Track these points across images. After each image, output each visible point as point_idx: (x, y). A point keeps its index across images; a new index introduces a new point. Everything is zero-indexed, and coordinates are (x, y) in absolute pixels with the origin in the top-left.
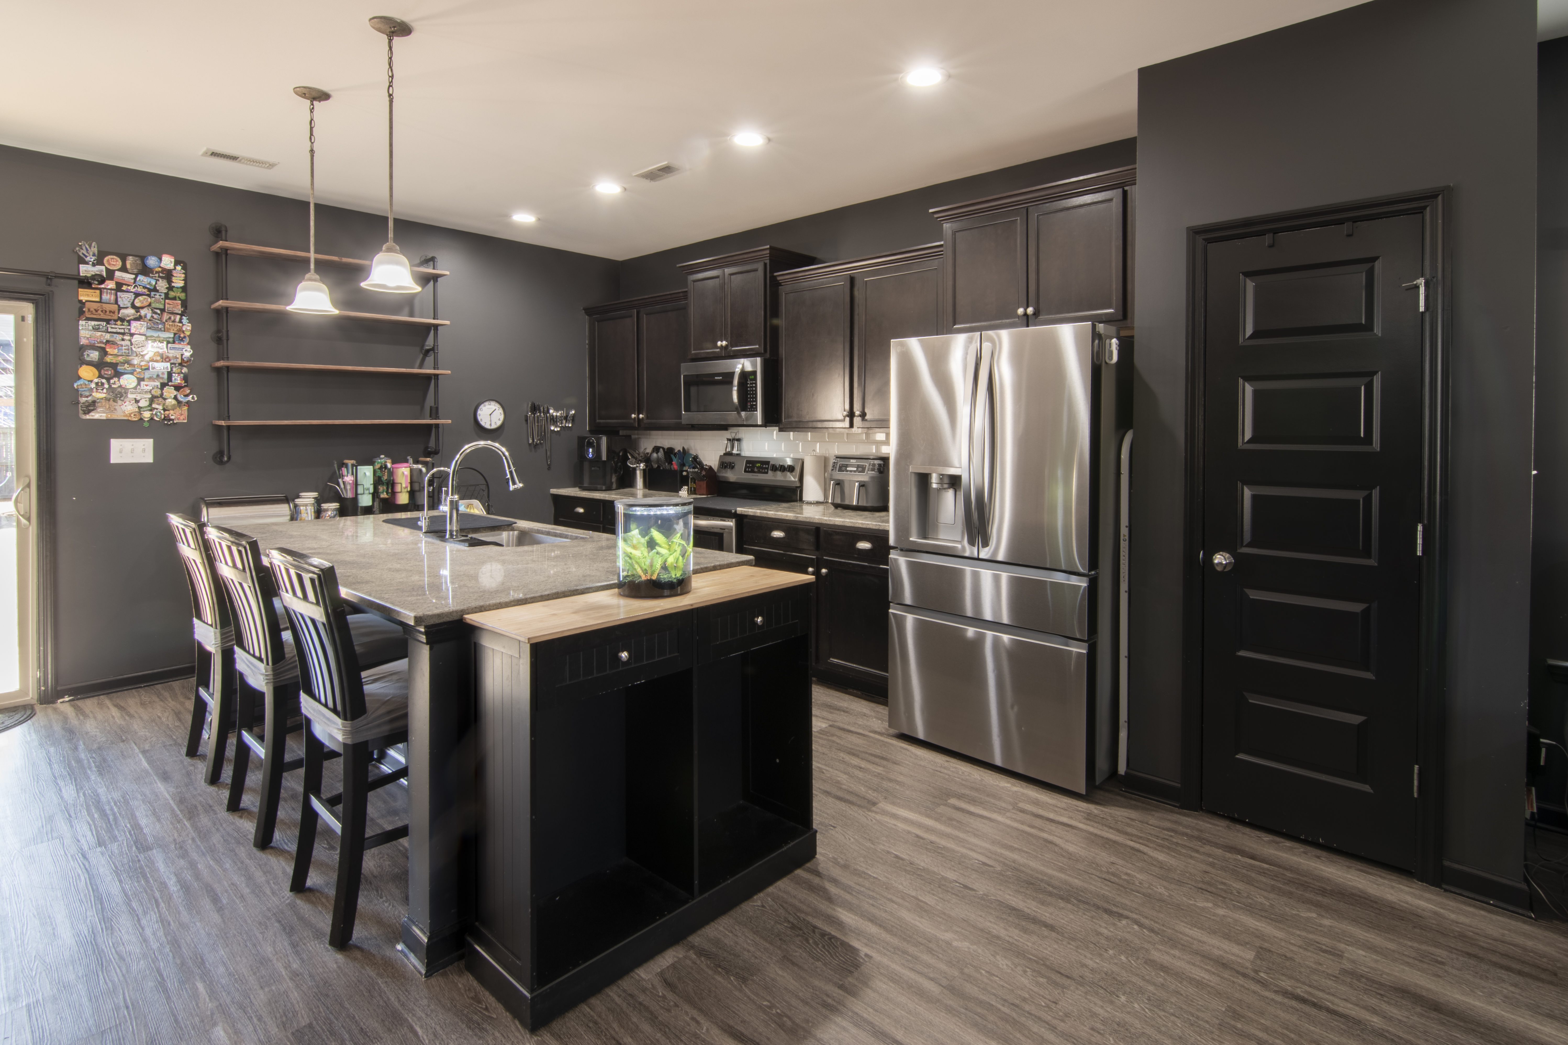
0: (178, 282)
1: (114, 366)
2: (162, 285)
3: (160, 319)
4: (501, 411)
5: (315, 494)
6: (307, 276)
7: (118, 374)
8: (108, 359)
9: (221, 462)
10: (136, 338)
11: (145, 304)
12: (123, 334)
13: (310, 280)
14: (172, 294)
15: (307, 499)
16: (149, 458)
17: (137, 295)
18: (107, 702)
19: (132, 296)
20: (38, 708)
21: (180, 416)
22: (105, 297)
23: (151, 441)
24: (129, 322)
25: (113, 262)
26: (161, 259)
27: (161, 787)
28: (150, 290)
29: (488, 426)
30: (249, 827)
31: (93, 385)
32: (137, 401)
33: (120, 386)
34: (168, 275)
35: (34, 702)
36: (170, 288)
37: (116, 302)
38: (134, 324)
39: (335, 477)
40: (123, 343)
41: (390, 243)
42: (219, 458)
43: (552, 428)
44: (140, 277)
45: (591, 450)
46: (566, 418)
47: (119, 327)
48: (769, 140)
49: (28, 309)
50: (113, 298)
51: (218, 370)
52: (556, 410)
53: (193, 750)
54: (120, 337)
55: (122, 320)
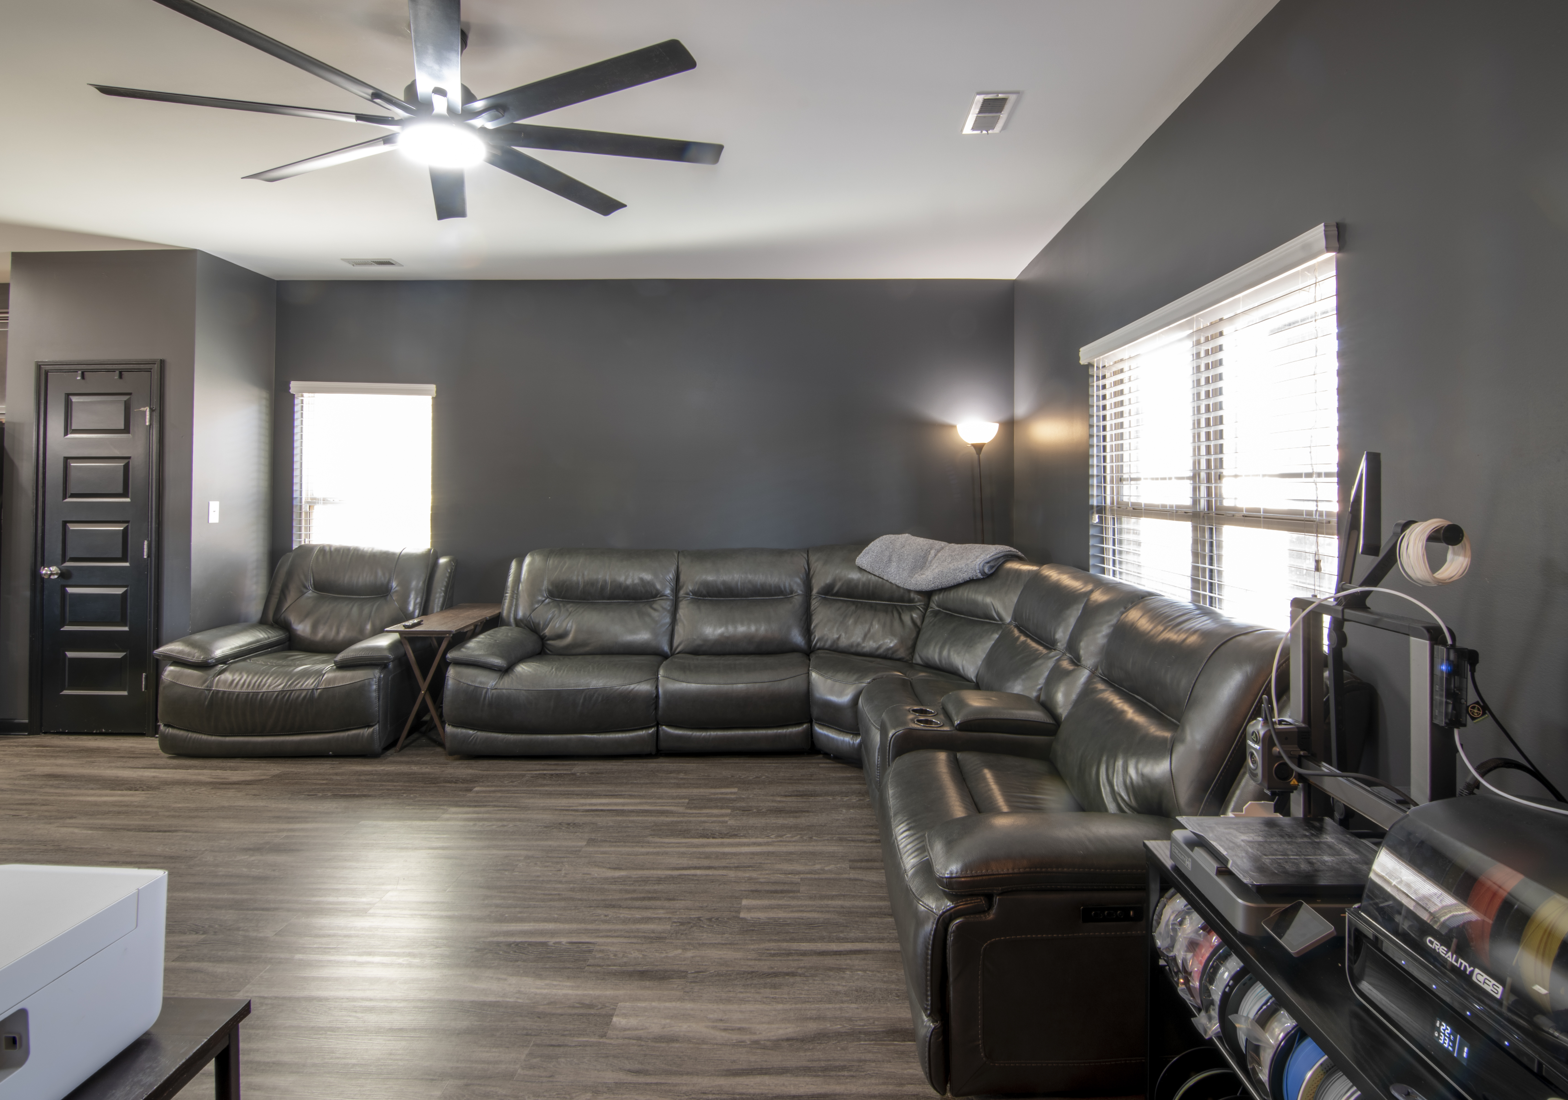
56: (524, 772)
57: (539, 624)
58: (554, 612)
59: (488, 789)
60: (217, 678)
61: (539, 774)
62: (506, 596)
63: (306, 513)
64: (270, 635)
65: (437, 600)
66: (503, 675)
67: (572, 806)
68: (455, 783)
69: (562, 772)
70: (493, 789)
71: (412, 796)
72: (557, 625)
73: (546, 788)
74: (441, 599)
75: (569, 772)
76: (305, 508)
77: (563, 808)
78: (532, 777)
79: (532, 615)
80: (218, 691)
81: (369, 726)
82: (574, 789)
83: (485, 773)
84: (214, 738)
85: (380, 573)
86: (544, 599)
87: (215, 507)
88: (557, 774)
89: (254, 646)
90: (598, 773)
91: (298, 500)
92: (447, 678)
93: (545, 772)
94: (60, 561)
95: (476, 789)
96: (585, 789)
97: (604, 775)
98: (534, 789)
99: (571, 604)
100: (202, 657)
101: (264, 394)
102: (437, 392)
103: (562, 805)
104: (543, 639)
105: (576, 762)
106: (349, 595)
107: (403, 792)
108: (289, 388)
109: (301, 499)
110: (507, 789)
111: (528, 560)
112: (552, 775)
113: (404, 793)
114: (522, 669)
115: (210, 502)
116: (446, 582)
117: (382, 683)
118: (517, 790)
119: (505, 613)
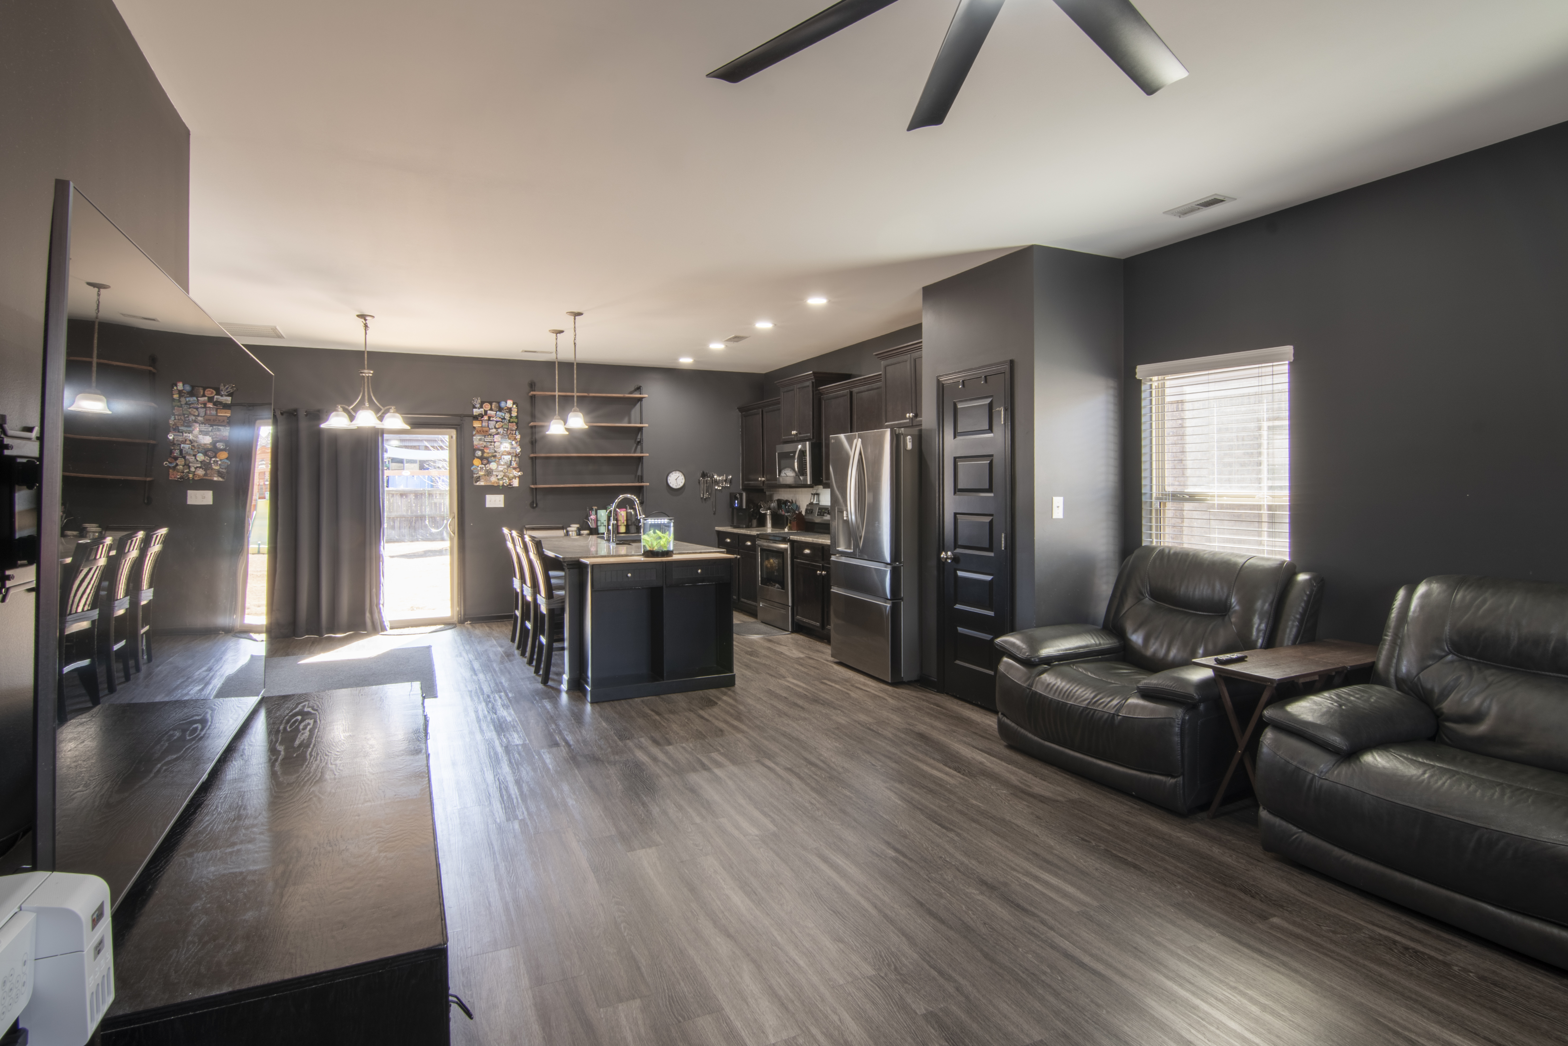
0: (514, 414)
1: (487, 458)
2: (507, 416)
3: (507, 433)
4: (683, 477)
5: (577, 526)
6: (555, 417)
7: (489, 463)
8: (485, 455)
9: (533, 508)
10: (496, 444)
11: (501, 426)
12: (491, 442)
13: (556, 419)
14: (512, 420)
15: (574, 528)
16: (502, 505)
17: (497, 422)
18: (485, 625)
19: (494, 423)
20: (458, 625)
21: (516, 483)
22: (484, 424)
23: (503, 496)
24: (493, 436)
25: (487, 406)
26: (506, 403)
27: (499, 649)
28: (502, 419)
29: (674, 487)
30: (526, 660)
31: (479, 469)
32: (497, 476)
33: (490, 469)
34: (510, 410)
35: (456, 622)
36: (511, 417)
37: (488, 427)
38: (496, 437)
39: (587, 516)
40: (491, 446)
41: (575, 408)
42: (534, 505)
43: (716, 487)
44: (498, 413)
45: (736, 502)
46: (726, 481)
47: (488, 439)
48: (775, 325)
49: (453, 432)
50: (487, 424)
51: (532, 458)
52: (719, 475)
53: (513, 640)
54: (489, 444)
55: (491, 435)
56: (1362, 923)
57: (1432, 691)
58: (1458, 678)
59: (1291, 927)
60: (1037, 678)
61: (1386, 937)
62: (1385, 640)
63: (1156, 510)
64: (1102, 642)
65: (1288, 630)
66: (1342, 762)
67: (1410, 1030)
68: (1252, 897)
69: (1427, 951)
70: (1299, 931)
71: (1186, 892)
72: (1465, 699)
73: (1383, 971)
74: (1294, 630)
75: (1441, 958)
76: (1156, 505)
77: (1391, 1025)
78: (1371, 938)
79: (1421, 675)
80: (1036, 693)
81: (1173, 777)
82: (1433, 996)
83: (1304, 898)
84: (1036, 738)
85: (1218, 586)
86: (1443, 654)
87: (1058, 502)
88: (1416, 952)
89: (1082, 650)
90: (1495, 984)
91: (1148, 495)
92: (1260, 743)
93: (1398, 938)
94: (953, 548)
95: (1275, 920)
96: (1454, 1006)
97: (1506, 994)
98: (1361, 961)
99: (1493, 671)
100: (1027, 654)
101: (1112, 383)
102: (1294, 355)
103: (1394, 1017)
104: (1438, 716)
105: (1464, 943)
106: (1185, 608)
107: (1179, 880)
108: (1135, 373)
109: (1151, 494)
110: (1319, 940)
111: (1422, 589)
112: (1407, 948)
113: (1179, 883)
114: (1376, 760)
115: (1054, 498)
116: (1303, 608)
117: (1187, 726)
118: (1333, 952)
119: (1381, 665)
